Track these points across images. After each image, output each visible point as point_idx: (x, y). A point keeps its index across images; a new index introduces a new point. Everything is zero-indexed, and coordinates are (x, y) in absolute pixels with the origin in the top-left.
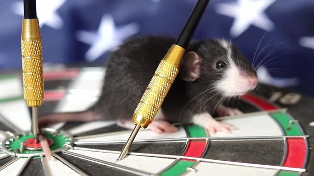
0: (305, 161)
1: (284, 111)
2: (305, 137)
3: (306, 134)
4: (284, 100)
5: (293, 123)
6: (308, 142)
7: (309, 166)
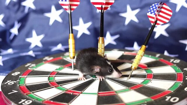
0: (183, 79)
1: (175, 65)
2: (182, 73)
3: (182, 72)
4: (174, 62)
5: (178, 69)
6: (184, 74)
7: (184, 81)
